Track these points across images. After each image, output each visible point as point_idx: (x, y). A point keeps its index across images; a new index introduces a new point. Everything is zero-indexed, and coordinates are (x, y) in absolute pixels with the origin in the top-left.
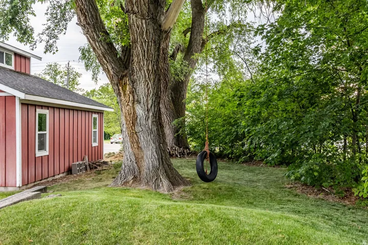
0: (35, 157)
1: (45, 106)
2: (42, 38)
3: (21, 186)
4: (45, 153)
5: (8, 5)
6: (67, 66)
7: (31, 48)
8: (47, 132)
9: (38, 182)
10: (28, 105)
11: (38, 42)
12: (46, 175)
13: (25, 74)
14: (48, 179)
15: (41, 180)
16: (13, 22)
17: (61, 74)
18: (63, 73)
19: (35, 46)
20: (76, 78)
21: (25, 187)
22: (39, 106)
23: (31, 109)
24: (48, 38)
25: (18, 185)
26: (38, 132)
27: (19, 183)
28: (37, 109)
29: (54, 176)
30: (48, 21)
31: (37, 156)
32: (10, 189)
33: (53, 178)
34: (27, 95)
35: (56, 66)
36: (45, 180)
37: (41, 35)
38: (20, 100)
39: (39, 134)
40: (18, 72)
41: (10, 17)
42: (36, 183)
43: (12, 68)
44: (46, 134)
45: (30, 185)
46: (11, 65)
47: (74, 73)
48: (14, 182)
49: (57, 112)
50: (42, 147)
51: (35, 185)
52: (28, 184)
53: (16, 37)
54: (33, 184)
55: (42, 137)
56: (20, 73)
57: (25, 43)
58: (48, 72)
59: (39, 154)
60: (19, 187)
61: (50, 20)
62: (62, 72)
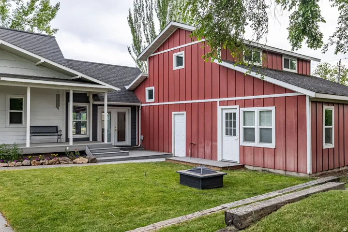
0: (323, 149)
1: (331, 103)
2: (333, 41)
3: (311, 173)
4: (331, 146)
5: (300, 19)
6: (339, 64)
7: (323, 51)
8: (333, 127)
9: (325, 172)
10: (316, 102)
11: (329, 45)
12: (332, 167)
13: (306, 76)
14: (334, 170)
15: (327, 170)
16: (304, 32)
17: (331, 73)
18: (333, 71)
19: (326, 49)
20: (346, 74)
21: (314, 175)
22: (325, 103)
23: (319, 106)
24: (338, 39)
25: (308, 173)
26: (325, 127)
27: (309, 171)
28: (324, 106)
29: (339, 168)
30: (339, 23)
31: (324, 148)
32: (302, 175)
33: (339, 170)
34: (317, 94)
35: (326, 65)
36: (331, 171)
37: (332, 38)
38: (311, 98)
39: (326, 129)
40: (300, 75)
41: (302, 28)
42: (323, 173)
43: (296, 71)
44: (331, 128)
45: (318, 174)
46: (295, 69)
47: (344, 70)
48: (305, 170)
49: (341, 108)
50: (328, 140)
51: (322, 174)
52: (317, 172)
53: (307, 45)
54: (320, 173)
55: (328, 131)
56: (302, 75)
57: (314, 48)
58: (319, 71)
59: (326, 146)
60: (310, 174)
61: (340, 22)
62: (331, 70)
